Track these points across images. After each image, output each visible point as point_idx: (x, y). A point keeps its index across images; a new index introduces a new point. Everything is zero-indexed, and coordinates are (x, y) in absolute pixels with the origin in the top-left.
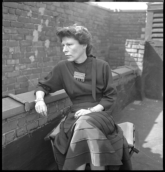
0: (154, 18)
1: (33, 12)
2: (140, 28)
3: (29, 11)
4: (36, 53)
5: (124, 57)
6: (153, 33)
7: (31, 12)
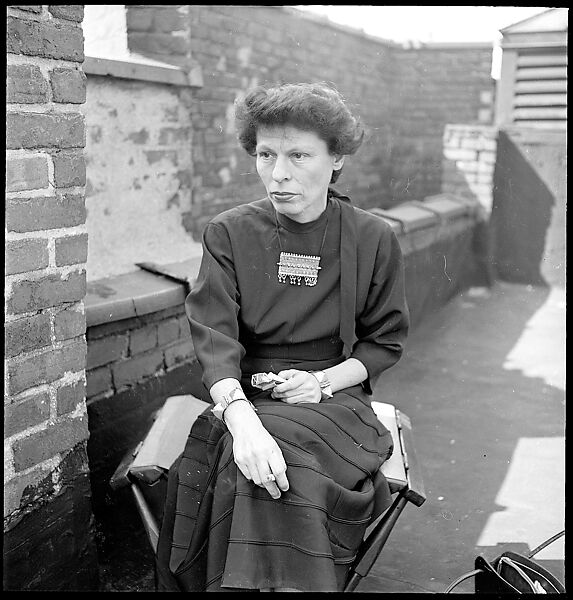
0: (520, 68)
1: (228, 59)
2: (477, 93)
3: (218, 58)
4: (233, 161)
5: (441, 172)
6: (517, 107)
7: (223, 60)
